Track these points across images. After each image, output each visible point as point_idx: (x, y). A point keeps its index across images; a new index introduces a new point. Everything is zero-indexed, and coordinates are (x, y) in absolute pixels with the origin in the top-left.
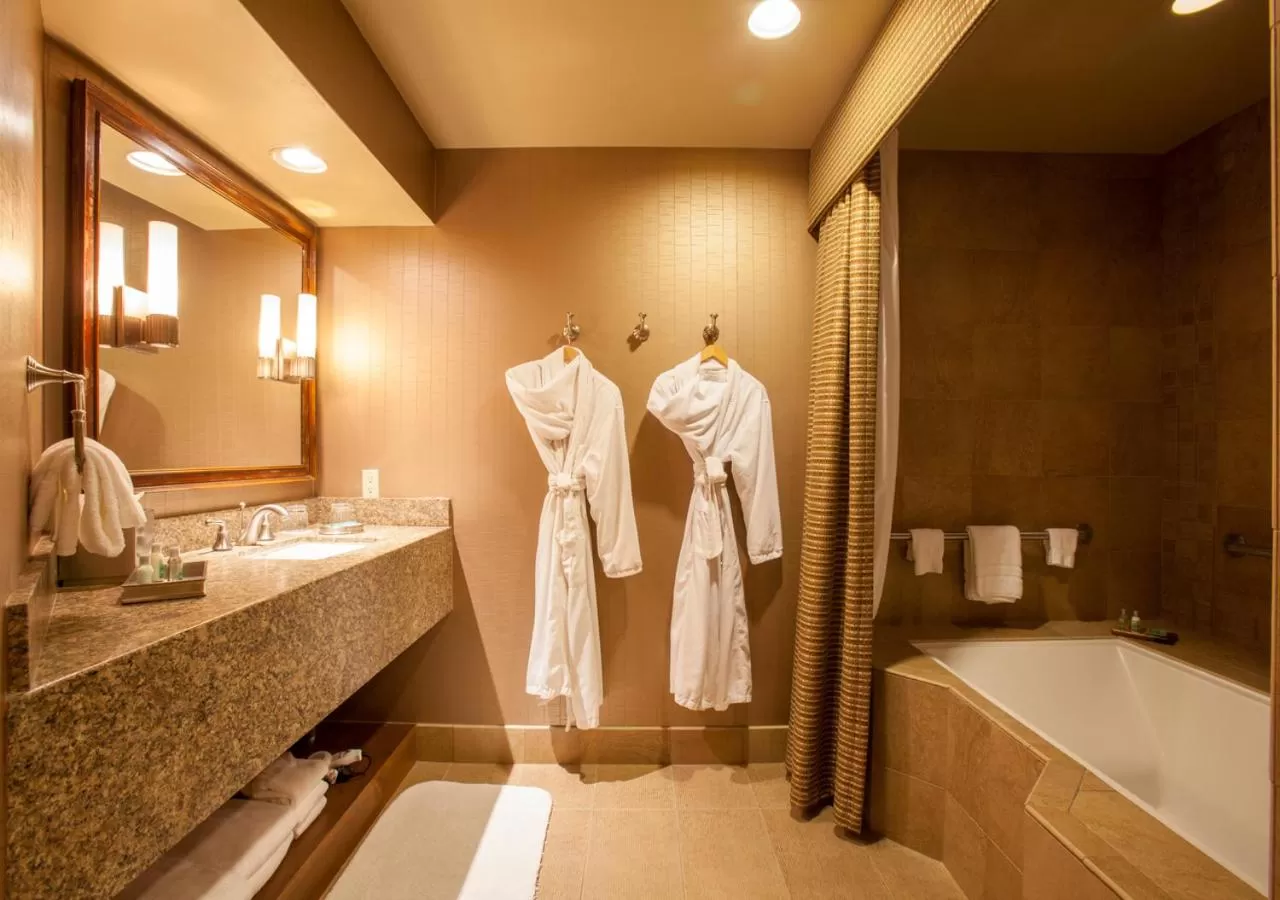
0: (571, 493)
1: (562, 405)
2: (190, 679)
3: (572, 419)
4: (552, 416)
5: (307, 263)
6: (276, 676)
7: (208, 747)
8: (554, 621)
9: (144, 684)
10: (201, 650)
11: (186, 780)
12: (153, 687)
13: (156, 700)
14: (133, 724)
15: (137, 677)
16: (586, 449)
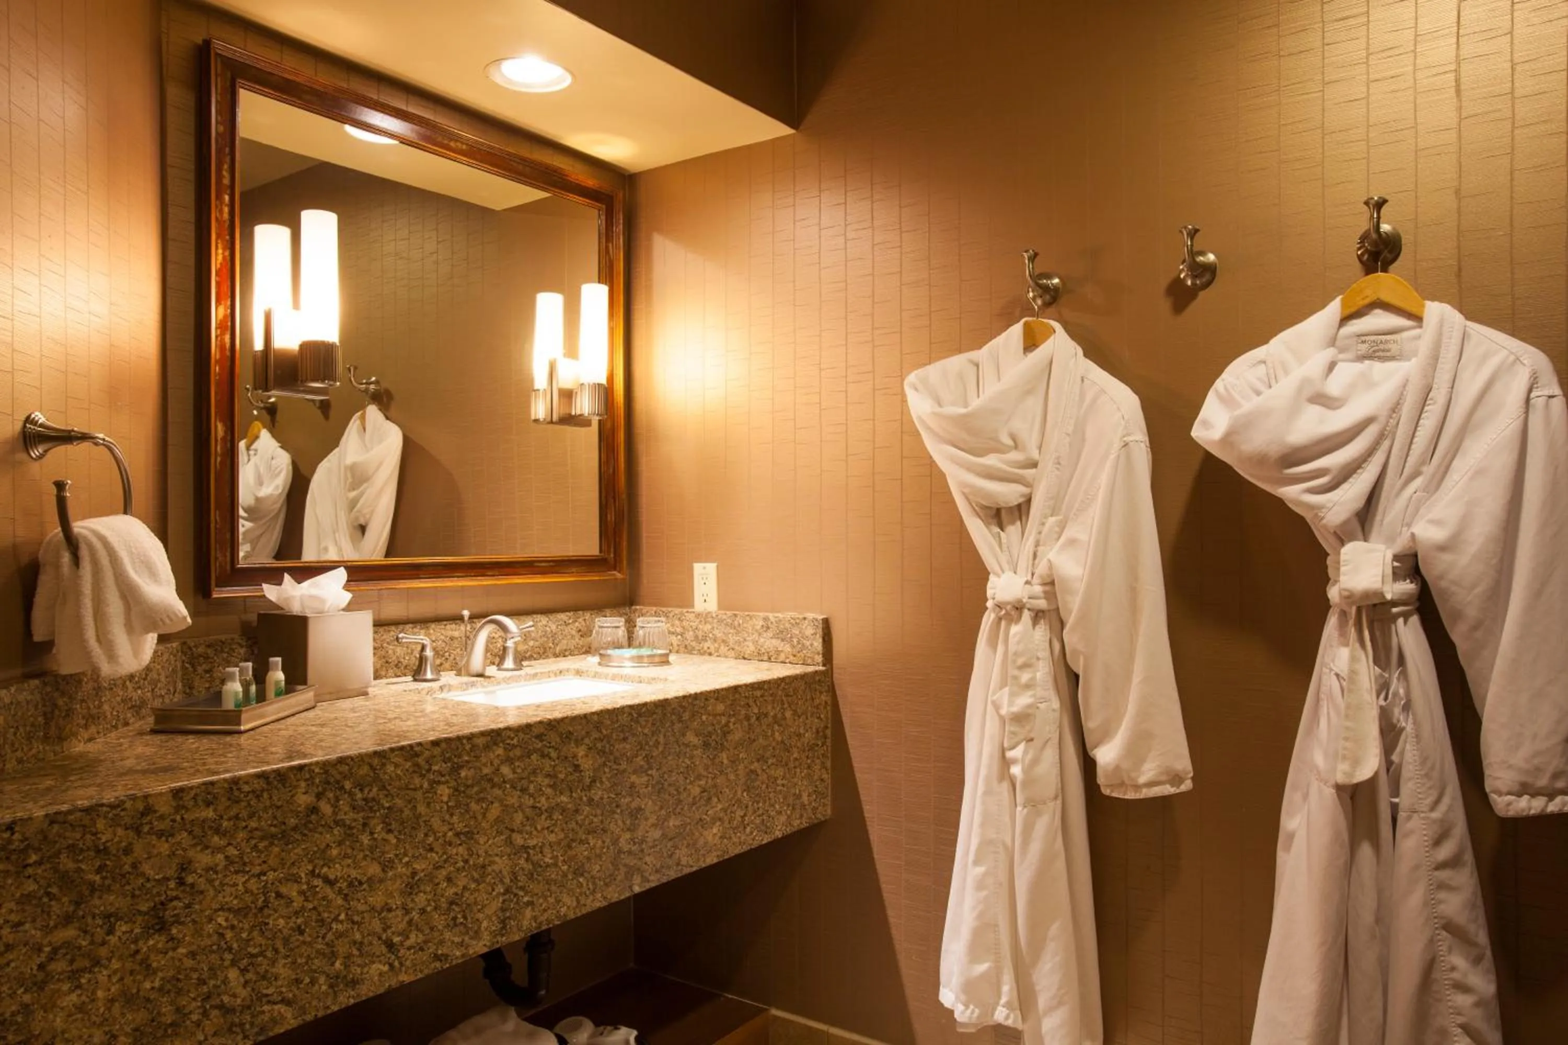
0: (1027, 616)
1: (1013, 438)
2: (134, 866)
3: (1034, 465)
4: (992, 460)
5: (607, 235)
6: (328, 881)
7: (171, 973)
8: (980, 870)
9: (39, 863)
10: (159, 825)
11: (123, 1015)
12: (56, 870)
13: (60, 888)
14: (14, 918)
15: (24, 851)
16: (1062, 526)
